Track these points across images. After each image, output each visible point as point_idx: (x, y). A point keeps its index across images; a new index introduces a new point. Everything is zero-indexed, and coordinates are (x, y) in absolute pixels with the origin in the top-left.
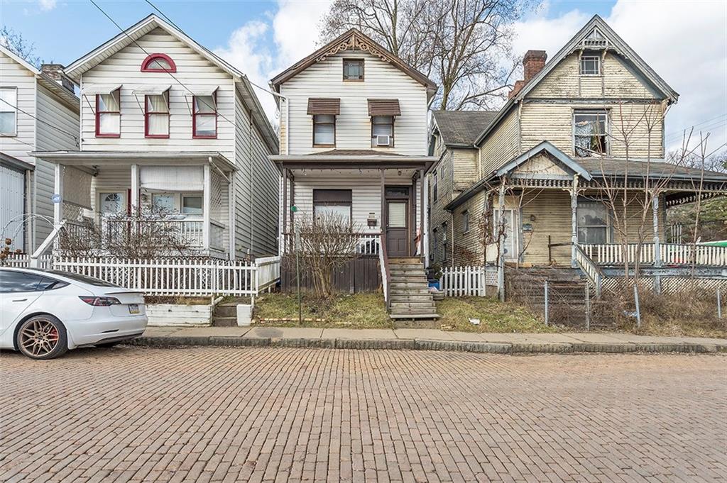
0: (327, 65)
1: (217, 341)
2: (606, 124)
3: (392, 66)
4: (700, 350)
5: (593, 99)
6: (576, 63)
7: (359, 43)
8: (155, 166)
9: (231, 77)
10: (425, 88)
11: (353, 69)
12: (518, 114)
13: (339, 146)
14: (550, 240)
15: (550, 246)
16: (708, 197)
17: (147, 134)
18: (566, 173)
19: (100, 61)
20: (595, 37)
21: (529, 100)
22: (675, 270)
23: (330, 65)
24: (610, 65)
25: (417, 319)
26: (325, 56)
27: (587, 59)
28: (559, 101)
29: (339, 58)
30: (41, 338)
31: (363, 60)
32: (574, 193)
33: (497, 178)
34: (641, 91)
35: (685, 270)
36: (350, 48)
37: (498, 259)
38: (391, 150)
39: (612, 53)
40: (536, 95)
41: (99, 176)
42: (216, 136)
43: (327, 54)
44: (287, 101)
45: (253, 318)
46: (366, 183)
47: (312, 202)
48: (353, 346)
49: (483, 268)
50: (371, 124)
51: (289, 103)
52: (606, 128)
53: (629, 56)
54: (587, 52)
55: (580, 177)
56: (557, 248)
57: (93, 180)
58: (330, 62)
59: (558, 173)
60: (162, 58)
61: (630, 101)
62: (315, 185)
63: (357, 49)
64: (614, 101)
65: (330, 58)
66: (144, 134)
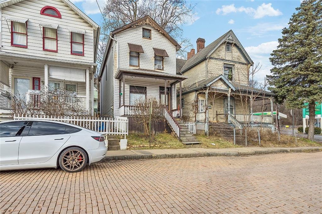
0: (135, 29)
1: (128, 157)
2: (233, 70)
3: (163, 35)
4: (287, 151)
5: (229, 61)
6: (224, 46)
7: (150, 22)
8: (58, 67)
9: (92, 27)
10: (175, 47)
11: (147, 33)
12: (206, 63)
13: (141, 67)
14: (217, 112)
15: (217, 115)
16: (262, 99)
17: (44, 48)
18: (226, 87)
19: (14, 3)
20: (230, 38)
21: (210, 58)
22: (257, 124)
23: (137, 30)
24: (234, 49)
25: (194, 144)
26: (136, 25)
27: (227, 45)
28: (219, 60)
29: (140, 27)
30: (74, 160)
31: (151, 30)
32: (229, 95)
33: (206, 87)
34: (243, 60)
35: (259, 124)
36: (146, 24)
37: (205, 119)
38: (162, 71)
39: (235, 45)
40: (212, 56)
41: (13, 68)
42: (84, 54)
43: (137, 25)
44: (118, 43)
45: (128, 145)
46: (152, 84)
47: (129, 91)
48: (186, 156)
49: (195, 123)
50: (154, 59)
51: (119, 44)
52: (233, 72)
53: (240, 47)
54: (228, 43)
55: (232, 89)
56: (219, 115)
57: (10, 70)
58: (137, 28)
59: (225, 87)
60: (52, 9)
61: (240, 63)
62: (130, 84)
63: (149, 25)
64: (235, 62)
65: (138, 27)
66: (42, 48)
